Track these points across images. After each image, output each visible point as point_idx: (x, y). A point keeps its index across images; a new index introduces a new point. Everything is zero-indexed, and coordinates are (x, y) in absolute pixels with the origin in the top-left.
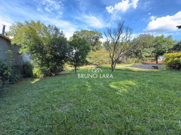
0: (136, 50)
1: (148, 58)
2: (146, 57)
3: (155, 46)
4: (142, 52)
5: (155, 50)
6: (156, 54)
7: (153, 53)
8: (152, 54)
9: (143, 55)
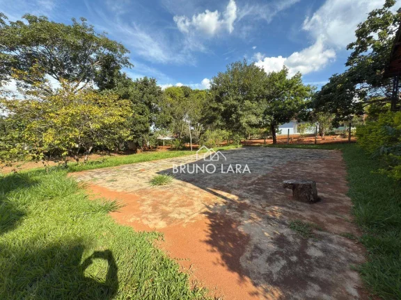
0: (225, 106)
1: (254, 130)
2: (252, 126)
3: (269, 98)
4: (241, 112)
5: (271, 108)
6: (273, 118)
7: (268, 116)
8: (264, 118)
9: (243, 121)
